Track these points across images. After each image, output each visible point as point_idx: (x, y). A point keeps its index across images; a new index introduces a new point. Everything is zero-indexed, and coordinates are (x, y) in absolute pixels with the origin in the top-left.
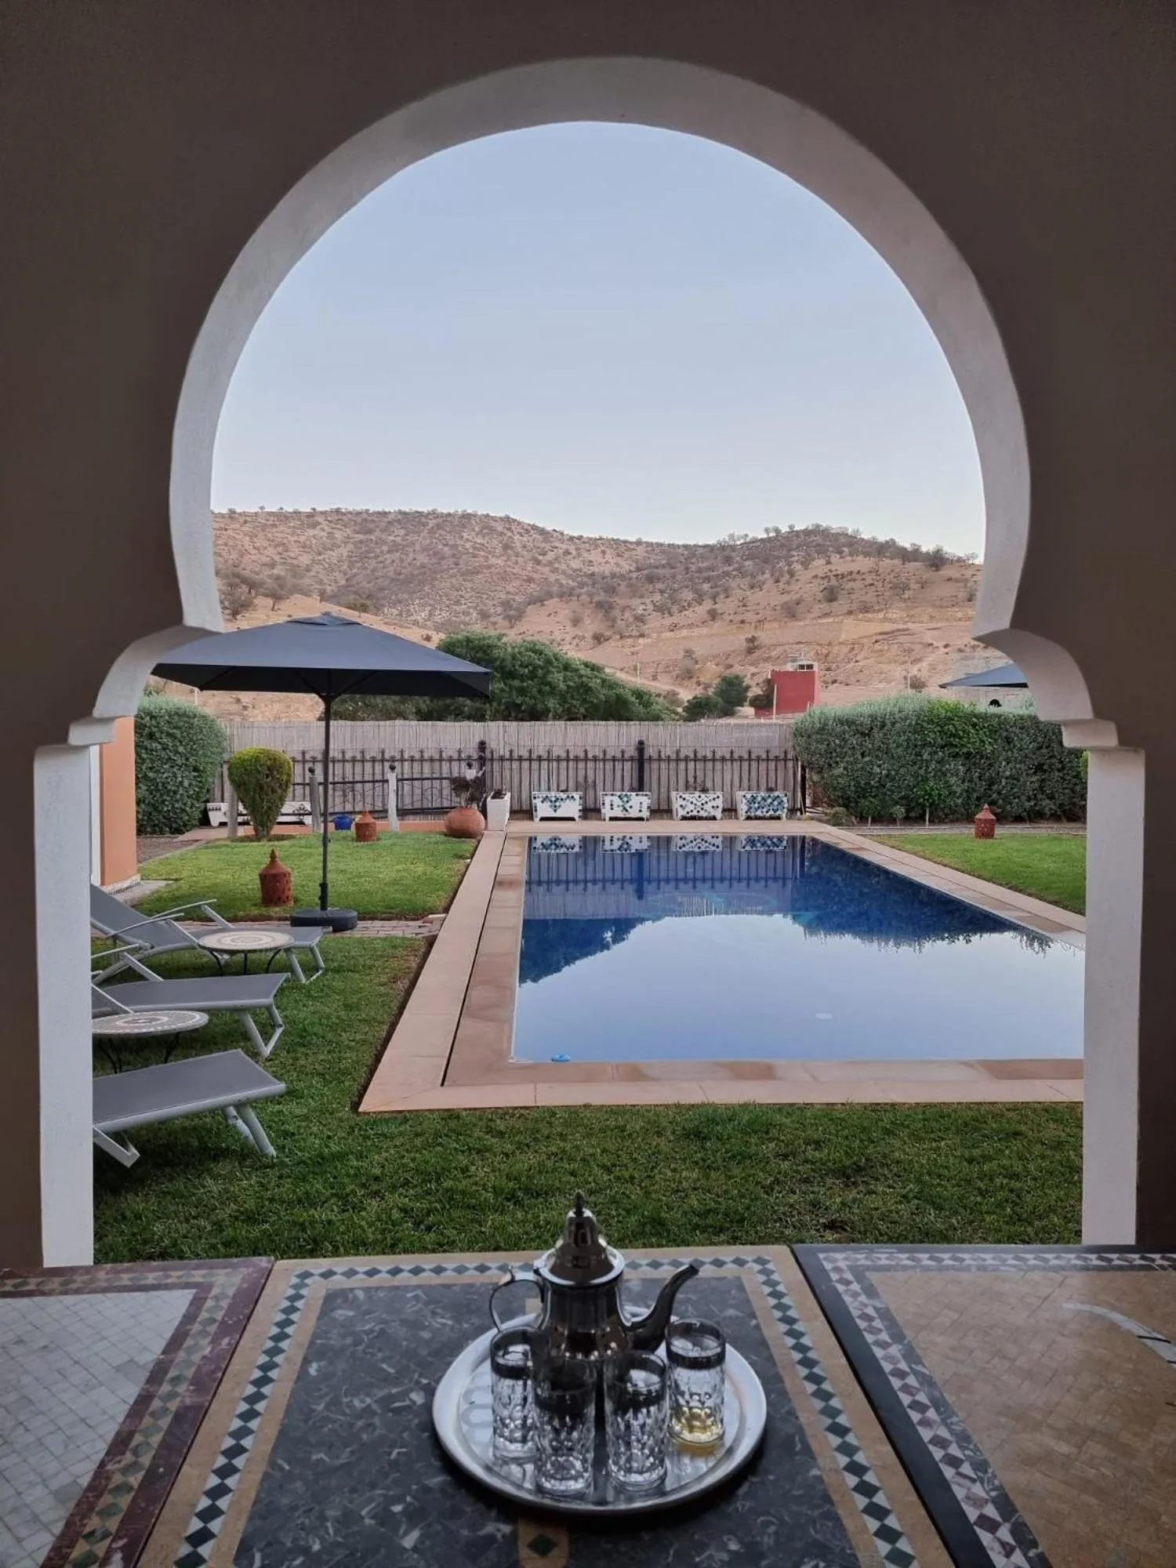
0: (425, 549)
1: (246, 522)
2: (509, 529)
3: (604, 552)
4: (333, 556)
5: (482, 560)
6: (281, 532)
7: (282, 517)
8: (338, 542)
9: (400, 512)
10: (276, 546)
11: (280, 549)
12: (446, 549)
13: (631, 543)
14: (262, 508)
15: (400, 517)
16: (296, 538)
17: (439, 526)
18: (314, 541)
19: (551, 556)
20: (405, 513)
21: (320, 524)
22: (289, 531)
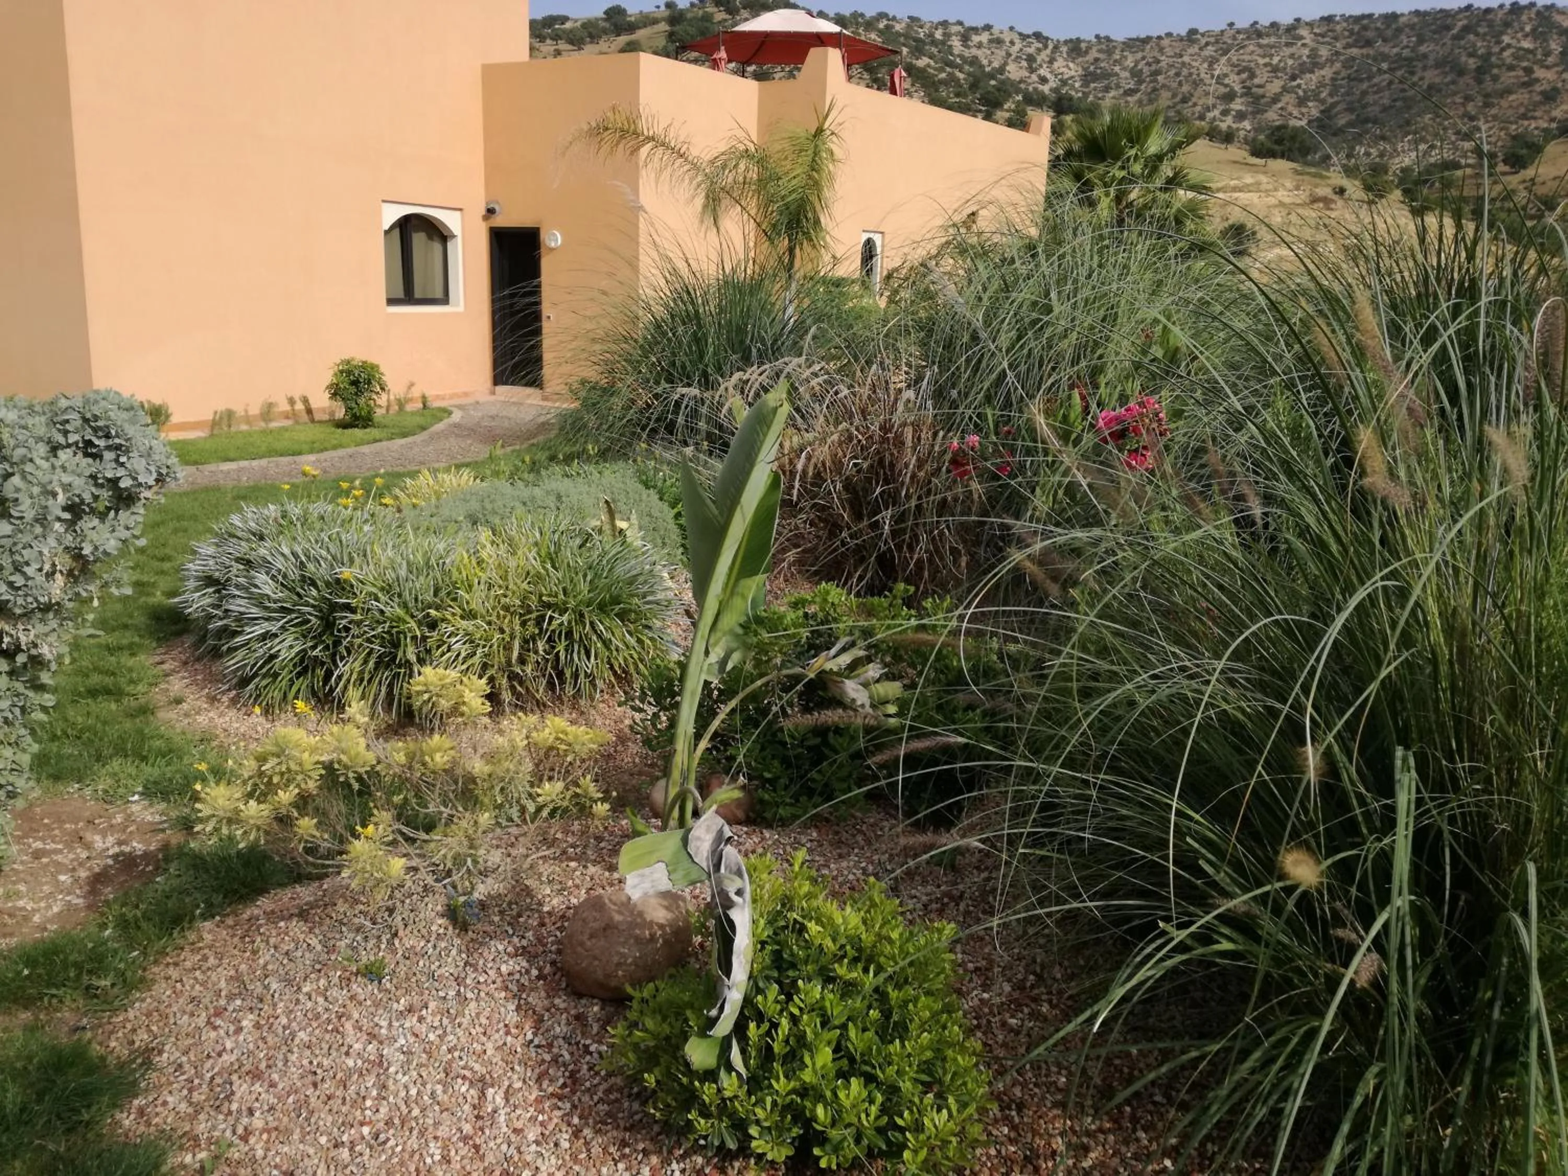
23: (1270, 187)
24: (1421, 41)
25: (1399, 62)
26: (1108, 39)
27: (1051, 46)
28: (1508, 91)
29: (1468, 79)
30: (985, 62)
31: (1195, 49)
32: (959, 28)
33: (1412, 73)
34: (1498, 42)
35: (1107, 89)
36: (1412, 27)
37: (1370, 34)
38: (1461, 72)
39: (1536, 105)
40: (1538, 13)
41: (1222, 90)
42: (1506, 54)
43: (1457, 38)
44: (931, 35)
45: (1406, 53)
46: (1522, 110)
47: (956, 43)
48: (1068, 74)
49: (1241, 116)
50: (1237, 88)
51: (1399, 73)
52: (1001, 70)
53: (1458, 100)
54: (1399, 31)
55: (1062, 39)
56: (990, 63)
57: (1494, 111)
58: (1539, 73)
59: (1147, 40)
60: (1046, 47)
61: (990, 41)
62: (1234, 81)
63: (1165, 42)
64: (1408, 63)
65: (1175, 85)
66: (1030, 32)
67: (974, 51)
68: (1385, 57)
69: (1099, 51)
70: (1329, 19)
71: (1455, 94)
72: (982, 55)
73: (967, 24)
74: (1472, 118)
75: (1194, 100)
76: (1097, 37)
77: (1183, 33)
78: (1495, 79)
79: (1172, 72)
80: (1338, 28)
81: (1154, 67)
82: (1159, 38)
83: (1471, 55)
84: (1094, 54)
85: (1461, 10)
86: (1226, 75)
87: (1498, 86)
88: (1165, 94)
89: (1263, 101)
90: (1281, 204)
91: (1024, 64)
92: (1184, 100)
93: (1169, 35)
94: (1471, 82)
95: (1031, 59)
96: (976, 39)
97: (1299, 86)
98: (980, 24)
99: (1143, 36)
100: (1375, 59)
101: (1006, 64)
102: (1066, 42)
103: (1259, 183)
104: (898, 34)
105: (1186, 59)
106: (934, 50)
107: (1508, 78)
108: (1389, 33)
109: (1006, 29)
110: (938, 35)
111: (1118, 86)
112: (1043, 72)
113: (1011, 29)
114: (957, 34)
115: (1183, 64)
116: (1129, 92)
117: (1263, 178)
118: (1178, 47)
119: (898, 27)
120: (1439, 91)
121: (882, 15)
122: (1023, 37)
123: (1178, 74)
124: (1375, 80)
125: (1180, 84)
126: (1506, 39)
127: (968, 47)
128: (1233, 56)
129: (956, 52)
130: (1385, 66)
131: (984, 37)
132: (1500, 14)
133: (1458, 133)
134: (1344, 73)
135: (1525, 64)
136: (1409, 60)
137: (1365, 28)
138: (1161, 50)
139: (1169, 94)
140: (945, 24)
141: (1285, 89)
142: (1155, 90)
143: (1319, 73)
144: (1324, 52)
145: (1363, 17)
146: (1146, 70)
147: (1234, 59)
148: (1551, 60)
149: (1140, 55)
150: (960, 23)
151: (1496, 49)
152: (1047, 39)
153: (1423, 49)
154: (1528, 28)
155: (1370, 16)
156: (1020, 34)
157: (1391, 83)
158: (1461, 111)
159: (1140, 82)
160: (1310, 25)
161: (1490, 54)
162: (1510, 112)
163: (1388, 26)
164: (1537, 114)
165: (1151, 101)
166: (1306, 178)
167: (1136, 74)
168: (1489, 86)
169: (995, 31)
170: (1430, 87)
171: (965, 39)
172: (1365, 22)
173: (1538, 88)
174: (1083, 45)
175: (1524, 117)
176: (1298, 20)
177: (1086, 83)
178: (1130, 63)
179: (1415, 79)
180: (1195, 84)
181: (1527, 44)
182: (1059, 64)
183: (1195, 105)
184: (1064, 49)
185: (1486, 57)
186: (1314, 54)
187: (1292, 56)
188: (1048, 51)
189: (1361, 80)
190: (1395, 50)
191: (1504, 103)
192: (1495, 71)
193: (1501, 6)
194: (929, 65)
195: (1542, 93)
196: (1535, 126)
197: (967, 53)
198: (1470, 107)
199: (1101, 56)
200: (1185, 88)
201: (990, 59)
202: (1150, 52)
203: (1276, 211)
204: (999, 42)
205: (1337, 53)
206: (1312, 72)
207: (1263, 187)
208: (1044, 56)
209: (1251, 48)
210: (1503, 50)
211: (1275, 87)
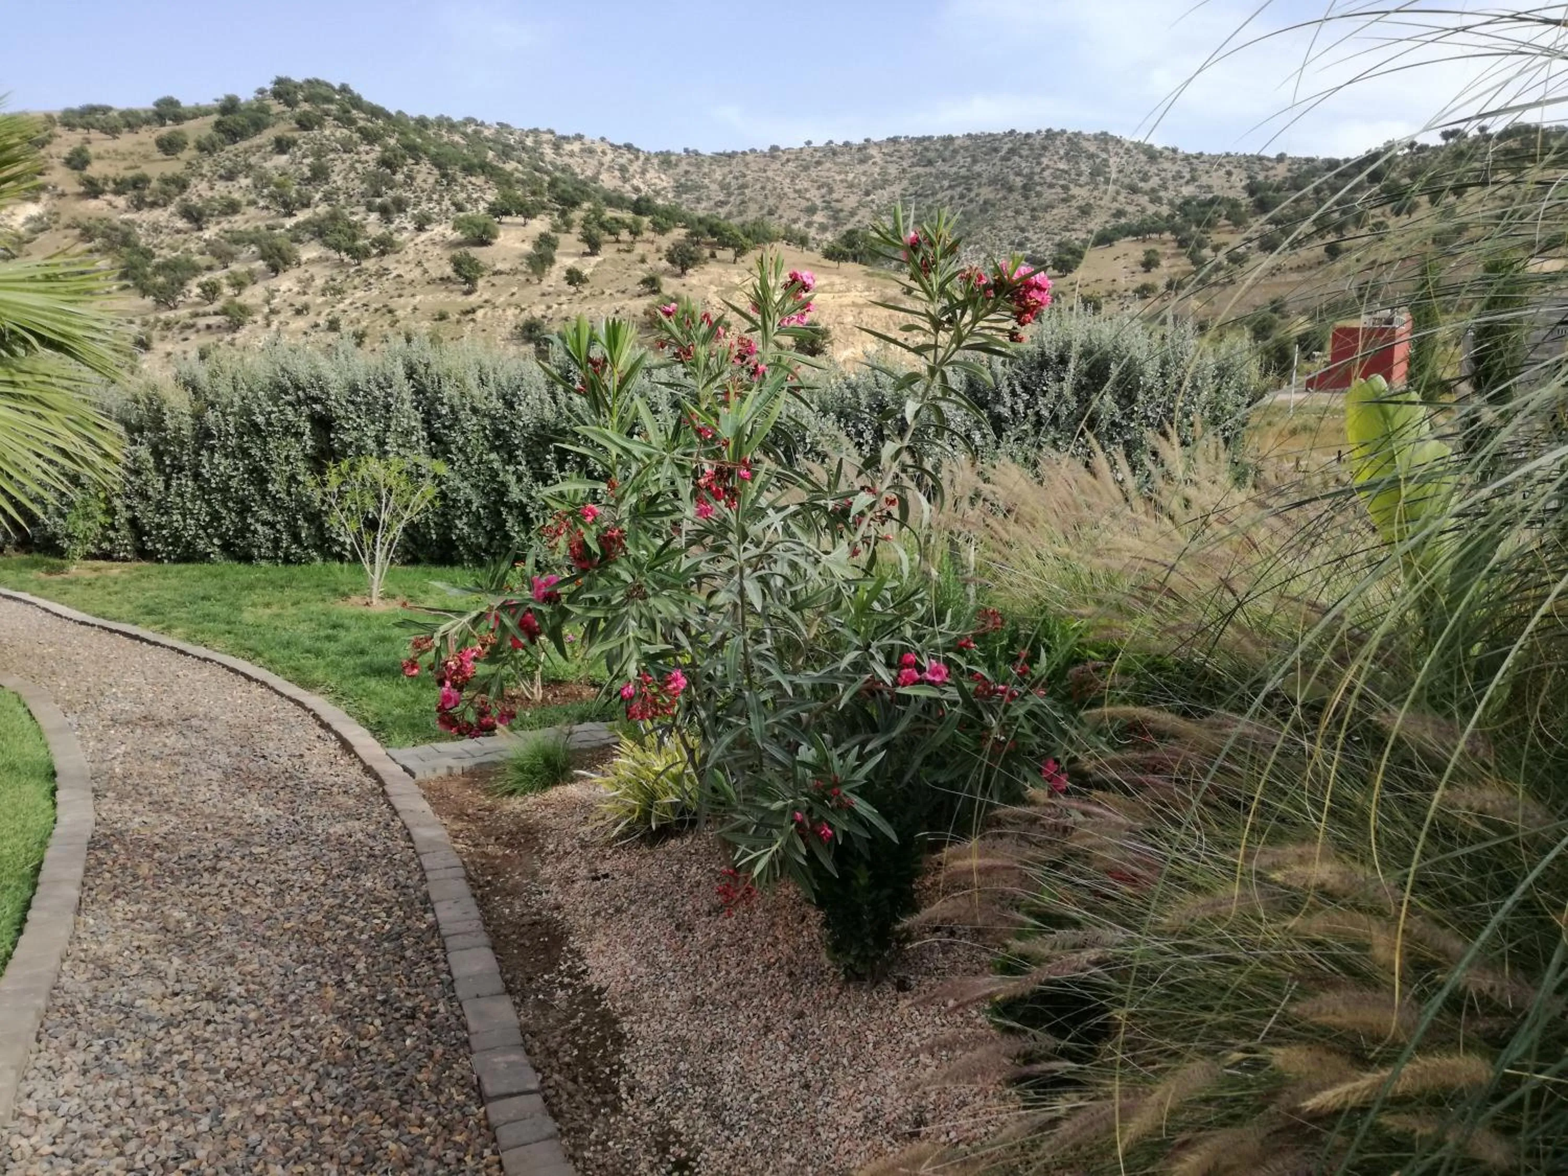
0: (992, 182)
1: (788, 160)
2: (1105, 150)
3: (1229, 173)
4: (881, 197)
5: (1060, 190)
6: (828, 172)
7: (831, 151)
8: (891, 178)
9: (969, 135)
10: (819, 188)
11: (824, 191)
12: (1018, 179)
13: (1269, 160)
14: (809, 143)
15: (968, 142)
16: (843, 176)
17: (1012, 151)
18: (863, 179)
19: (1154, 182)
20: (977, 137)
21: (872, 157)
22: (837, 168)
23: (843, 288)
24: (975, 161)
25: (956, 181)
26: (697, 153)
27: (642, 158)
28: (1050, 207)
29: (1016, 195)
30: (578, 170)
31: (776, 165)
32: (550, 136)
33: (969, 190)
34: (1039, 163)
35: (698, 200)
36: (966, 149)
37: (931, 155)
38: (1011, 189)
39: (1074, 220)
40: (1069, 139)
41: (805, 204)
42: (1046, 173)
43: (1005, 159)
44: (522, 142)
45: (963, 172)
46: (1063, 223)
47: (548, 151)
48: (660, 185)
49: (823, 228)
50: (819, 202)
51: (959, 189)
52: (595, 179)
53: (1010, 213)
54: (955, 152)
55: (653, 152)
56: (583, 171)
57: (1041, 223)
58: (1075, 191)
59: (731, 156)
60: (637, 158)
61: (582, 150)
62: (815, 196)
63: (750, 158)
64: (967, 181)
65: (761, 198)
66: (621, 143)
67: (567, 160)
68: (945, 175)
69: (689, 164)
70: (894, 140)
71: (1007, 208)
72: (575, 164)
73: (559, 133)
74: (1023, 230)
75: (779, 212)
76: (686, 150)
77: (766, 150)
78: (1039, 195)
79: (758, 186)
80: (903, 148)
81: (740, 181)
82: (744, 153)
83: (1018, 174)
84: (683, 166)
85: (1005, 135)
86: (807, 190)
87: (1042, 201)
88: (753, 206)
89: (841, 215)
90: (854, 304)
91: (617, 173)
92: (771, 213)
93: (753, 151)
94: (1020, 198)
95: (623, 169)
96: (567, 147)
97: (873, 201)
98: (571, 134)
99: (729, 151)
100: (937, 177)
101: (599, 173)
102: (657, 155)
103: (832, 285)
104: (487, 140)
105: (770, 174)
106: (524, 156)
107: (1049, 195)
108: (947, 154)
109: (597, 139)
110: (529, 142)
111: (709, 198)
112: (636, 182)
113: (603, 139)
114: (547, 142)
115: (768, 178)
116: (722, 204)
117: (837, 280)
118: (762, 162)
119: (487, 133)
120: (993, 205)
121: (469, 121)
122: (615, 148)
123: (763, 188)
124: (939, 196)
125: (766, 197)
126: (1045, 161)
127: (561, 155)
128: (813, 173)
129: (547, 159)
130: (946, 183)
131: (576, 147)
132: (1039, 138)
133: (1012, 243)
134: (912, 190)
135: (1062, 182)
136: (966, 178)
137: (926, 149)
138: (747, 165)
139: (756, 207)
140: (535, 132)
141: (861, 205)
142: (743, 202)
143: (889, 189)
144: (893, 170)
145: (924, 139)
146: (734, 182)
147: (814, 175)
148: (1083, 179)
149: (726, 169)
150: (551, 132)
151: (1037, 169)
152: (638, 150)
153: (977, 168)
154: (1062, 152)
155: (930, 138)
156: (612, 145)
157: (952, 198)
158: (1013, 223)
159: (729, 195)
160: (878, 145)
161: (1032, 173)
162: (1054, 225)
163: (946, 148)
164: (1077, 226)
165: (741, 213)
166: (877, 279)
167: (724, 186)
168: (1035, 202)
169: (587, 140)
170: (985, 202)
171: (557, 147)
172: (926, 143)
173: (1074, 203)
174: (673, 158)
175: (1066, 229)
176: (867, 140)
177: (678, 194)
178: (718, 176)
179: (972, 195)
180: (780, 197)
181: (1062, 165)
182: (651, 175)
183: (781, 217)
184: (655, 161)
185: (1030, 176)
186: (883, 172)
187: (864, 173)
188: (640, 163)
189: (927, 196)
190: (954, 169)
191: (1048, 217)
192: (1038, 188)
193: (1039, 132)
194: (516, 170)
195: (1079, 208)
196: (1076, 237)
197: (559, 161)
198: (1021, 220)
199: (692, 169)
200: (771, 202)
201: (583, 169)
202: (737, 166)
203: (847, 311)
204: (591, 151)
205: (904, 171)
206: (883, 188)
207: (837, 287)
208: (636, 167)
209: (828, 165)
210: (1043, 170)
211: (851, 202)
